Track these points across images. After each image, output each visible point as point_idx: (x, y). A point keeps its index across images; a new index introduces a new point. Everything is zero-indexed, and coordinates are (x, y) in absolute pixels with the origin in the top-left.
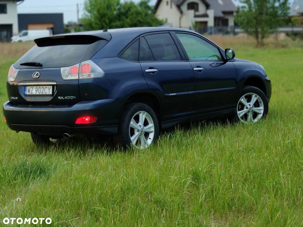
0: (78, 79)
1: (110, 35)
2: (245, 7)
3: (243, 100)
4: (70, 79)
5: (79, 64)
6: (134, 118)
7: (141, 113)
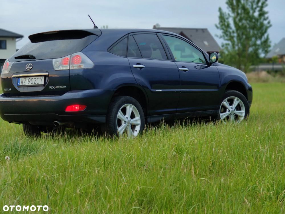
0: (69, 70)
1: (101, 31)
2: (228, 44)
3: (225, 103)
4: (62, 69)
5: (70, 55)
6: (122, 110)
7: (128, 105)
